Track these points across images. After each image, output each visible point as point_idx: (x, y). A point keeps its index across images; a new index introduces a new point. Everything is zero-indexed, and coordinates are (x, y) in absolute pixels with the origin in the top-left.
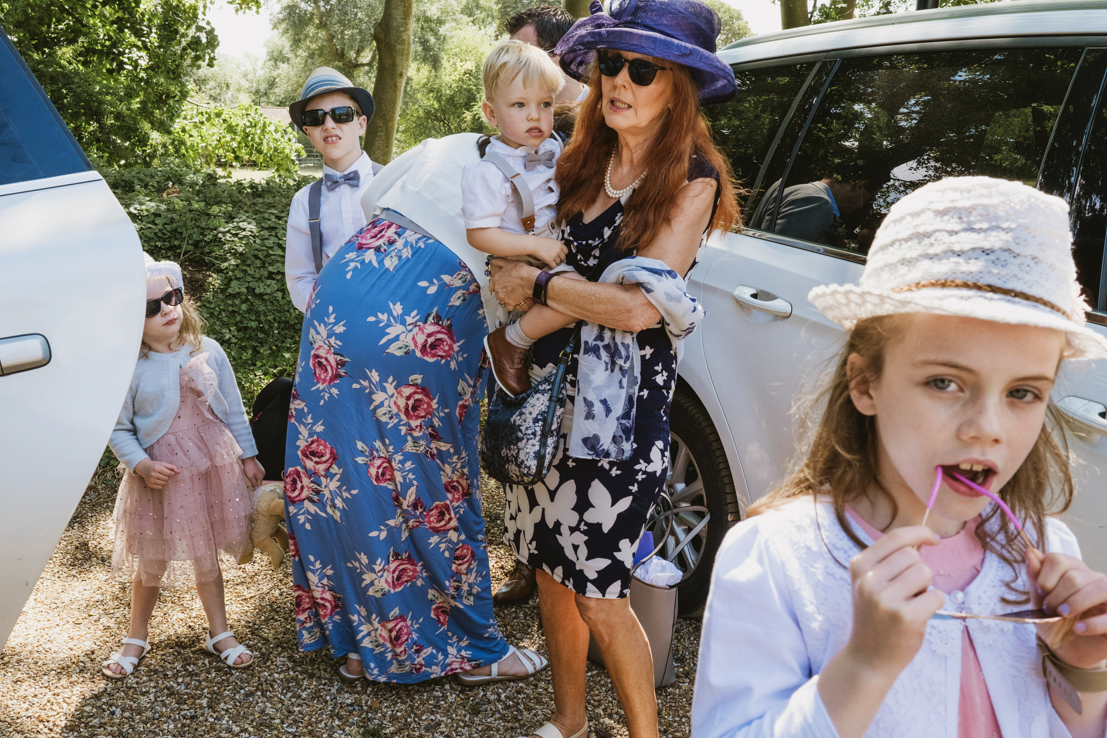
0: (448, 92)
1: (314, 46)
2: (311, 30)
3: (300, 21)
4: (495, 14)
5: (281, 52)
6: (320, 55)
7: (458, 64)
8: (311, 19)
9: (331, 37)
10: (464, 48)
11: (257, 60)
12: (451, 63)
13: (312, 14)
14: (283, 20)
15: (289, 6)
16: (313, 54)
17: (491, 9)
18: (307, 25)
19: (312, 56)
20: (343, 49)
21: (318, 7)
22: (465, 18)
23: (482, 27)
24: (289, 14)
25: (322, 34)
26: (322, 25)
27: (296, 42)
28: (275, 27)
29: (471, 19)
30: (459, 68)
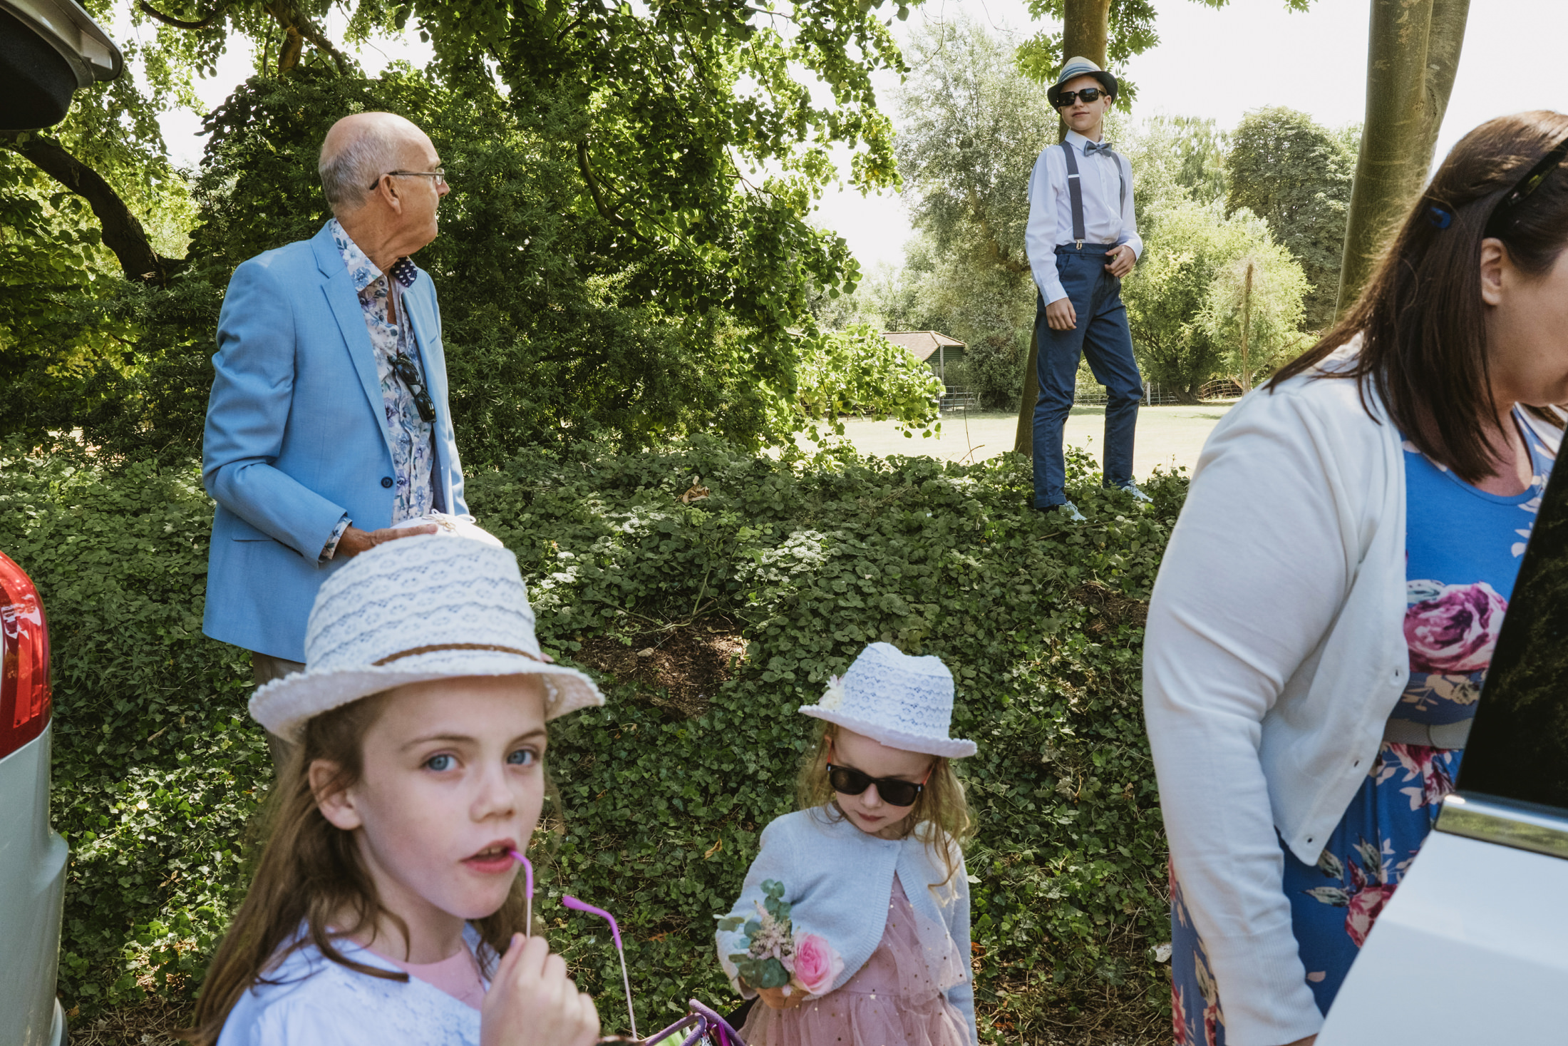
0: (1156, 298)
1: (967, 246)
2: (964, 224)
3: (949, 214)
4: (1225, 182)
5: (925, 257)
6: (975, 257)
7: (1171, 257)
8: (964, 210)
9: (990, 233)
10: (1179, 234)
11: (892, 269)
12: (1160, 256)
13: (965, 204)
14: (926, 215)
15: (934, 196)
16: (967, 256)
17: (1218, 176)
18: (958, 218)
19: (963, 259)
20: (1007, 248)
21: (974, 193)
22: (1182, 190)
23: (1207, 203)
24: (935, 205)
25: (978, 228)
26: (978, 217)
27: (944, 243)
28: (915, 225)
29: (1191, 189)
30: (1172, 262)
